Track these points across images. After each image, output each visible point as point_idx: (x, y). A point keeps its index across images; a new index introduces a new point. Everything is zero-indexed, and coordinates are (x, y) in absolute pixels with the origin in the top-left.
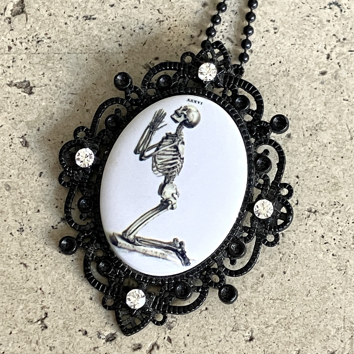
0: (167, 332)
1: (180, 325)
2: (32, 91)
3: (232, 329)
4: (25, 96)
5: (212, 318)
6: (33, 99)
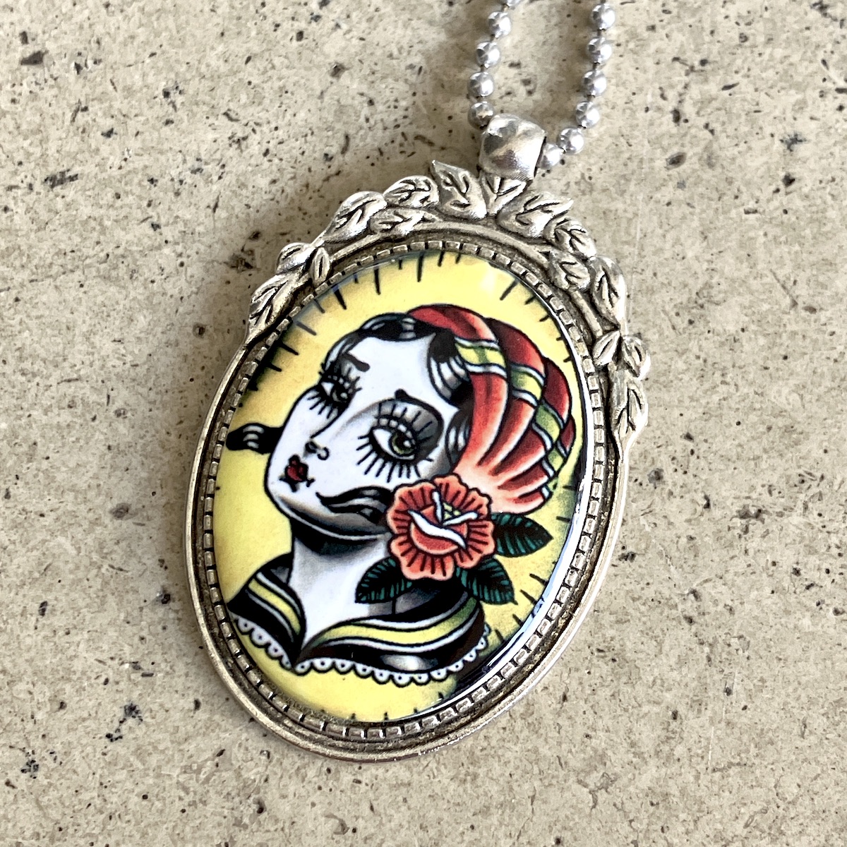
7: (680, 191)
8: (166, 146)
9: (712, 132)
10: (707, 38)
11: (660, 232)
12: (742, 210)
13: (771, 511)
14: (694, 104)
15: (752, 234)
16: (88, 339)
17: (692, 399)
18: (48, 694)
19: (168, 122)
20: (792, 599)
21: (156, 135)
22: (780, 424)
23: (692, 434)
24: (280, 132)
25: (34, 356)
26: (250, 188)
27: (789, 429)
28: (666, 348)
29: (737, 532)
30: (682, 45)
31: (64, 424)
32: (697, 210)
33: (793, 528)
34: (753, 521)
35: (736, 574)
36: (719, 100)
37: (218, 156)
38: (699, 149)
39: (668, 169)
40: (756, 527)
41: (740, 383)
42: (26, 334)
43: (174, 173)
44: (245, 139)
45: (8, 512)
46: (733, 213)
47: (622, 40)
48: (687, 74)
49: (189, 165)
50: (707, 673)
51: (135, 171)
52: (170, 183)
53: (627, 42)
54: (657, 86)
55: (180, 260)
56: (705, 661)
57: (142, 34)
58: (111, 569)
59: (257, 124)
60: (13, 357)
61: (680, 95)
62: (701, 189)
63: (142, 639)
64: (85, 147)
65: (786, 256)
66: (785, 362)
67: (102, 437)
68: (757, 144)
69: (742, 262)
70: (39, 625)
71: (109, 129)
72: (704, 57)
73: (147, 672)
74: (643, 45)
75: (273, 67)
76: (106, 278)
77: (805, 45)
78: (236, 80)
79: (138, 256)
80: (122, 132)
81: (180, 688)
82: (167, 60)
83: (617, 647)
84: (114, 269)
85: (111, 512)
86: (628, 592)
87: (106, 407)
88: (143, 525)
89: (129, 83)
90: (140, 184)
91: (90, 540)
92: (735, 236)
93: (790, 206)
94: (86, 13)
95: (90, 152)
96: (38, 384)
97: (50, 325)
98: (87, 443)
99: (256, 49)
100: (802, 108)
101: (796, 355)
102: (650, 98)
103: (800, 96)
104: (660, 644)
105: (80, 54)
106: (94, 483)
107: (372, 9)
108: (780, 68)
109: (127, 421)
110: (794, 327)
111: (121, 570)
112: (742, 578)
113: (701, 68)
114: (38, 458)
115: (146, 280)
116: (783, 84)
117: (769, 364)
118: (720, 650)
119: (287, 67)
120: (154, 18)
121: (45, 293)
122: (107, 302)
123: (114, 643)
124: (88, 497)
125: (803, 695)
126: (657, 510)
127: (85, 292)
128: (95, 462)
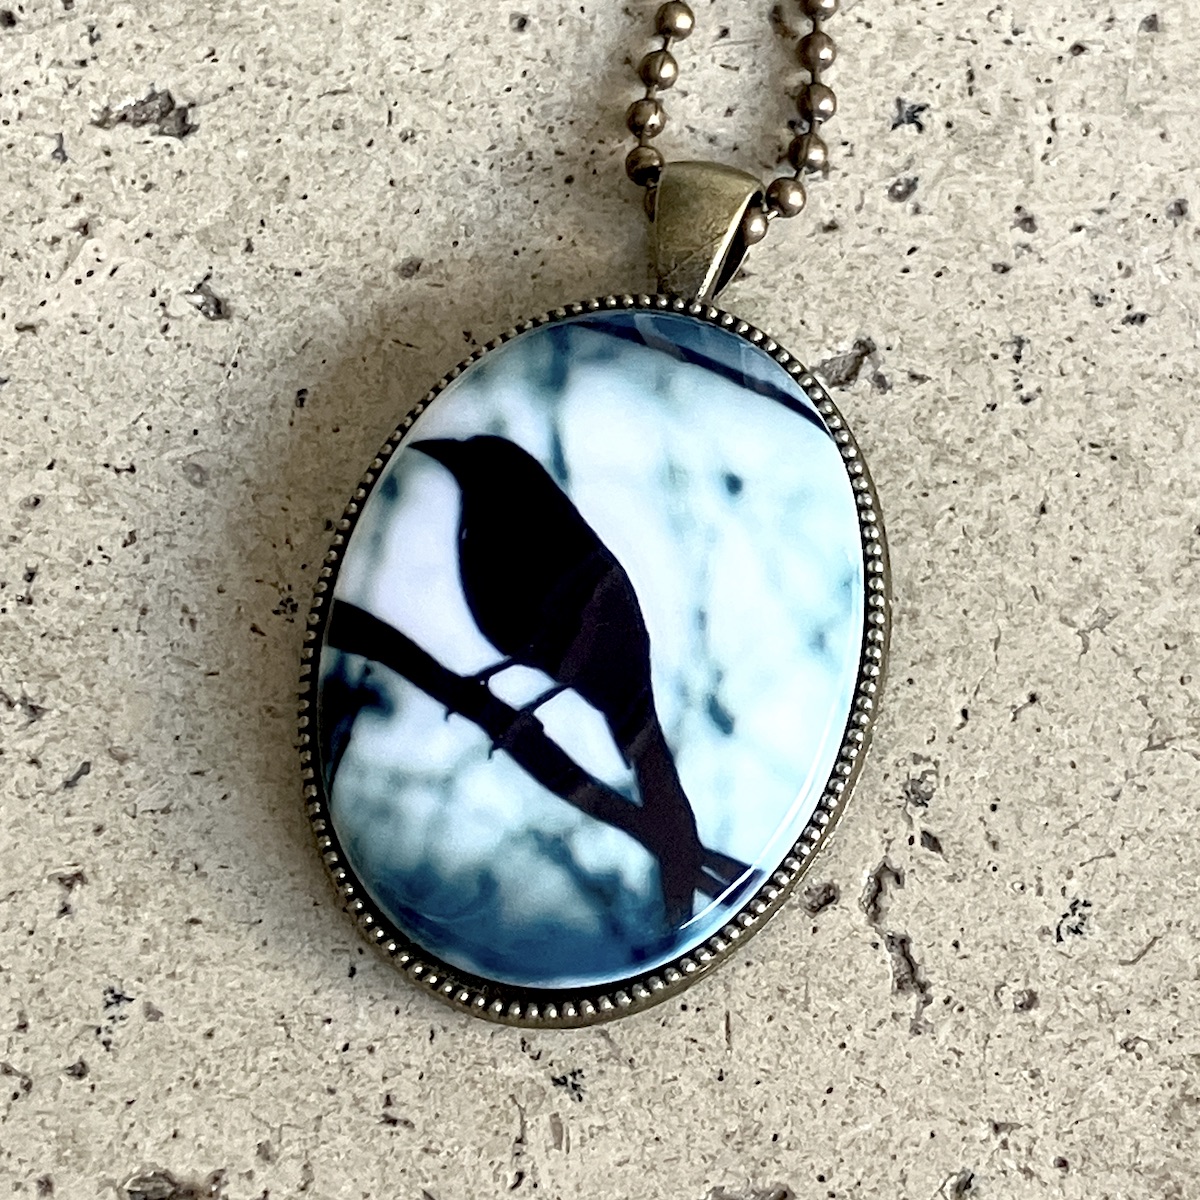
0: (916, 817)
1: (952, 781)
2: (189, 122)
3: (1144, 743)
4: (168, 145)
5: (1063, 723)
6: (200, 147)
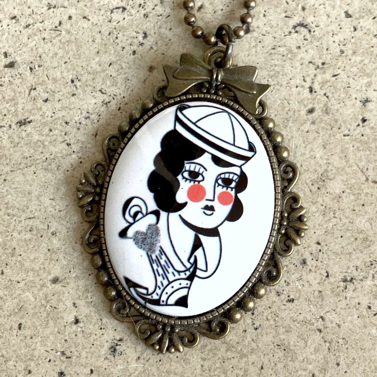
7: (312, 126)
8: (73, 106)
9: (328, 97)
10: (325, 52)
11: (304, 145)
12: (342, 134)
13: (357, 278)
14: (319, 84)
15: (347, 146)
16: (38, 198)
17: (319, 225)
18: (23, 367)
19: (73, 95)
20: (367, 320)
21: (68, 101)
22: (361, 237)
23: (320, 242)
24: (126, 99)
25: (14, 207)
26: (112, 126)
27: (365, 240)
28: (307, 201)
29: (341, 289)
30: (313, 56)
31: (28, 239)
32: (321, 134)
33: (367, 287)
34: (349, 283)
35: (341, 308)
36: (331, 82)
37: (97, 111)
38: (322, 105)
39: (307, 115)
40: (351, 287)
41: (342, 217)
42: (10, 196)
43: (77, 119)
44: (109, 102)
45: (3, 281)
46: (338, 136)
47: (285, 53)
48: (316, 70)
49: (83, 115)
50: (328, 356)
51: (59, 118)
52: (75, 124)
53: (287, 54)
54: (301, 75)
55: (80, 160)
56: (327, 350)
57: (61, 53)
58: (51, 308)
59: (115, 95)
60: (4, 207)
61: (312, 79)
62: (323, 125)
63: (66, 340)
64: (35, 107)
65: (363, 157)
66: (363, 207)
67: (45, 245)
68: (348, 103)
69: (342, 159)
70: (18, 334)
71: (46, 98)
72: (323, 61)
73: (68, 356)
74: (294, 56)
75: (122, 68)
76: (46, 170)
77: (371, 55)
78: (105, 74)
79: (61, 159)
80: (52, 100)
81: (83, 363)
82: (72, 65)
83: (286, 344)
84: (50, 165)
85: (50, 280)
86: (291, 318)
87: (47, 231)
88: (65, 287)
89: (55, 76)
90: (61, 124)
91: (41, 294)
92: (339, 147)
93: (365, 132)
94: (34, 43)
95: (37, 109)
96: (15, 220)
97: (21, 192)
98: (38, 248)
99: (114, 59)
100: (370, 85)
101: (368, 204)
102: (298, 81)
103: (369, 80)
104: (306, 342)
105: (32, 62)
106: (42, 267)
107: (167, 40)
108: (359, 66)
109: (57, 237)
110: (368, 191)
111: (55, 308)
112: (344, 310)
113: (322, 66)
114: (16, 255)
115: (64, 170)
116: (361, 74)
117: (356, 208)
118: (334, 345)
119: (129, 68)
120: (66, 45)
121: (18, 177)
122: (47, 181)
123: (53, 343)
124: (40, 274)
125: (373, 366)
126: (304, 278)
127: (36, 176)
128: (42, 257)
